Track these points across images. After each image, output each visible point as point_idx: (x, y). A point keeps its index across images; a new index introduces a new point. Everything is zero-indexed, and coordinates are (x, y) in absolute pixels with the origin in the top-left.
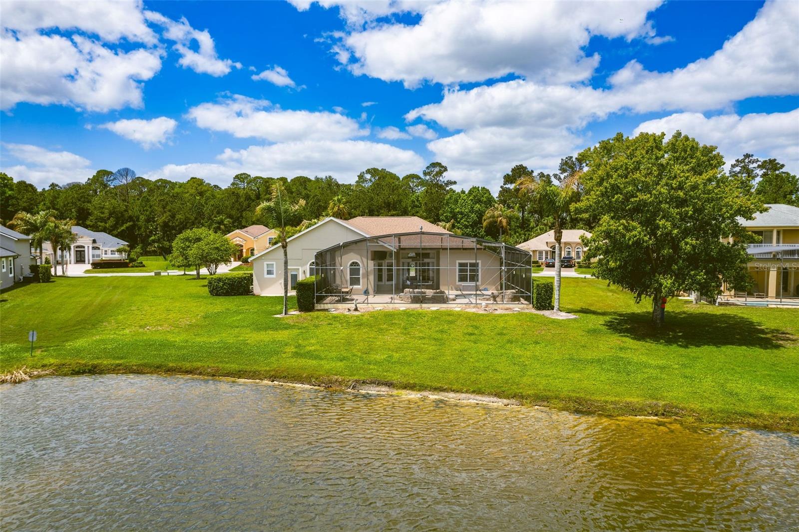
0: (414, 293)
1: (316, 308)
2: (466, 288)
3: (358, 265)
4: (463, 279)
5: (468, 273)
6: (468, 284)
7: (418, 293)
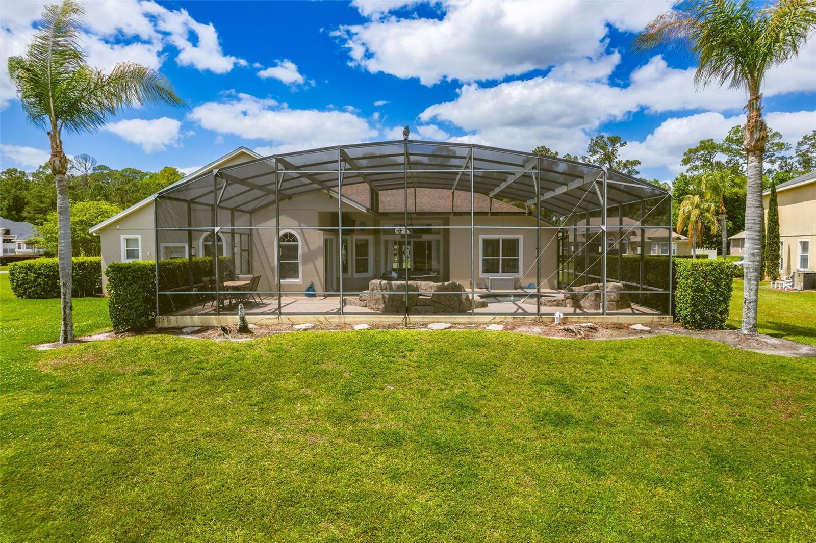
0: (391, 289)
1: (159, 325)
2: (495, 284)
3: (295, 240)
4: (490, 267)
5: (501, 258)
6: (500, 276)
7: (399, 288)
